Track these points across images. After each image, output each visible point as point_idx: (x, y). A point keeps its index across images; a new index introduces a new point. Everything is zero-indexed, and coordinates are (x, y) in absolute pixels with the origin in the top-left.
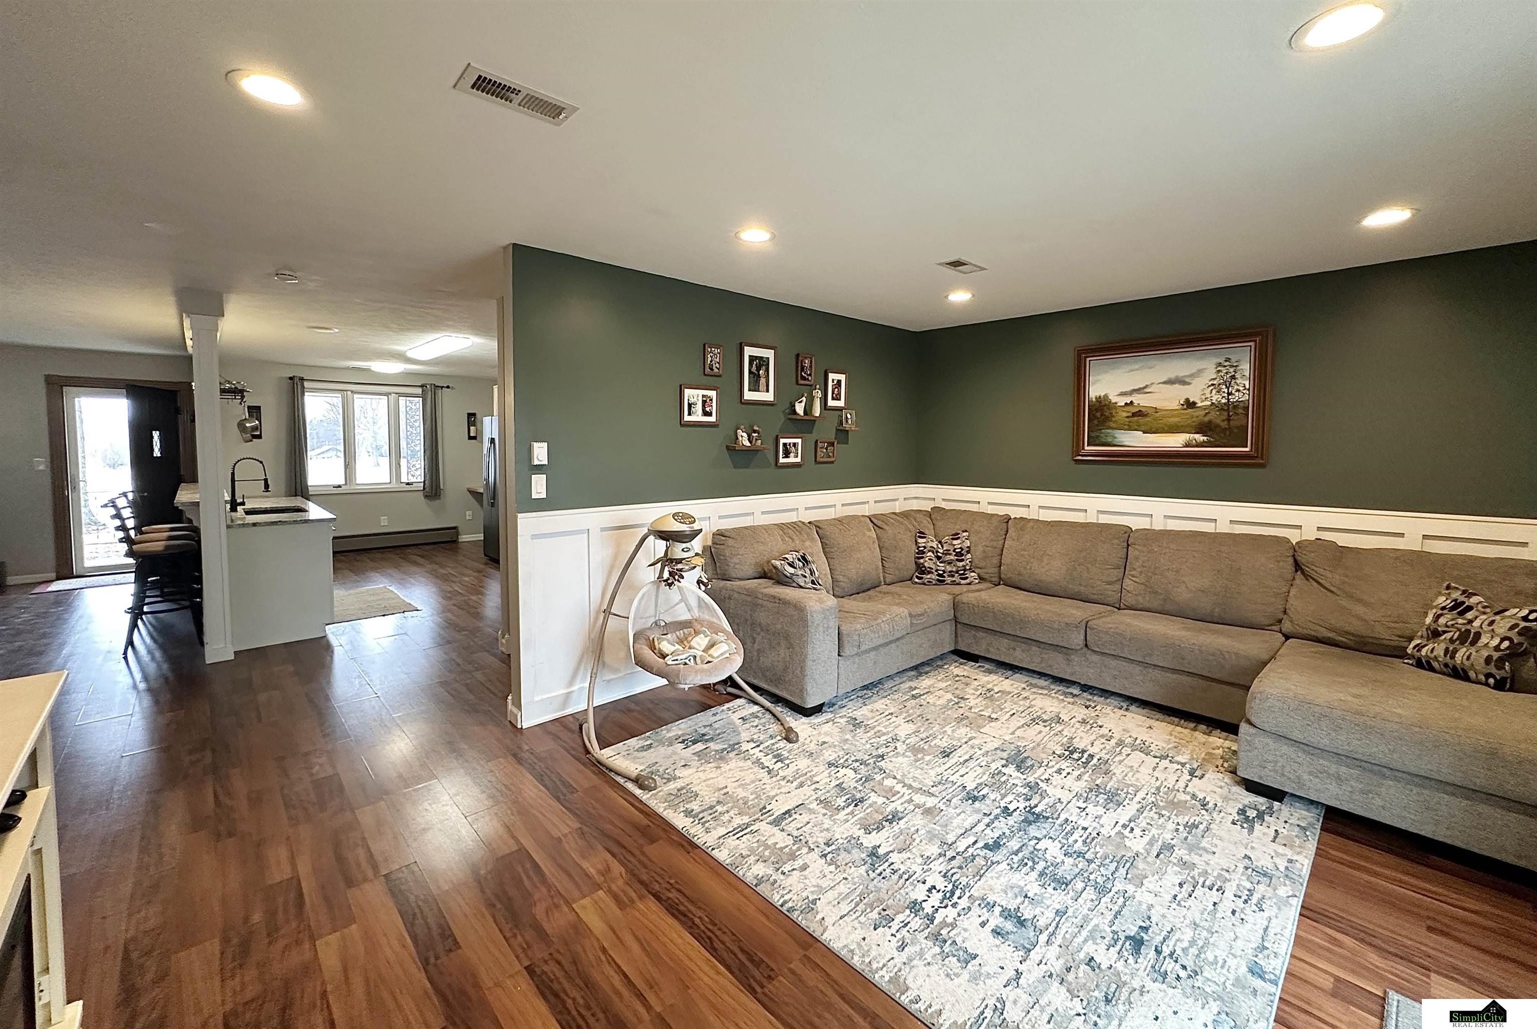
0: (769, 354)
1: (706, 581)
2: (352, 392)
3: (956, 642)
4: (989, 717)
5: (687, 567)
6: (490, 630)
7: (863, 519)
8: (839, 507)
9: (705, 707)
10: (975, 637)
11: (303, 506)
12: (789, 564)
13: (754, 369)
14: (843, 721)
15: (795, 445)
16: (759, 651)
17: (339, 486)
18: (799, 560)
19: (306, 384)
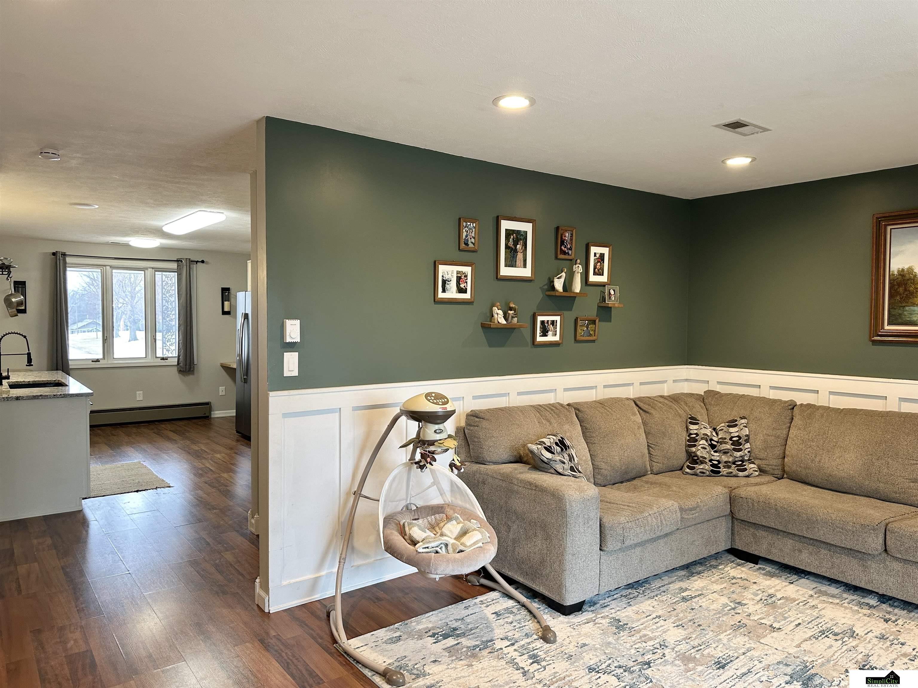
0: (527, 227)
1: (458, 464)
2: (111, 267)
3: (733, 540)
4: (771, 626)
5: (439, 450)
6: (240, 509)
7: (627, 402)
8: (600, 388)
9: (457, 599)
10: (754, 536)
11: (63, 381)
12: (545, 448)
13: (511, 244)
14: (605, 622)
15: (553, 323)
16: (514, 541)
17: (98, 361)
18: (557, 444)
19: (68, 260)
